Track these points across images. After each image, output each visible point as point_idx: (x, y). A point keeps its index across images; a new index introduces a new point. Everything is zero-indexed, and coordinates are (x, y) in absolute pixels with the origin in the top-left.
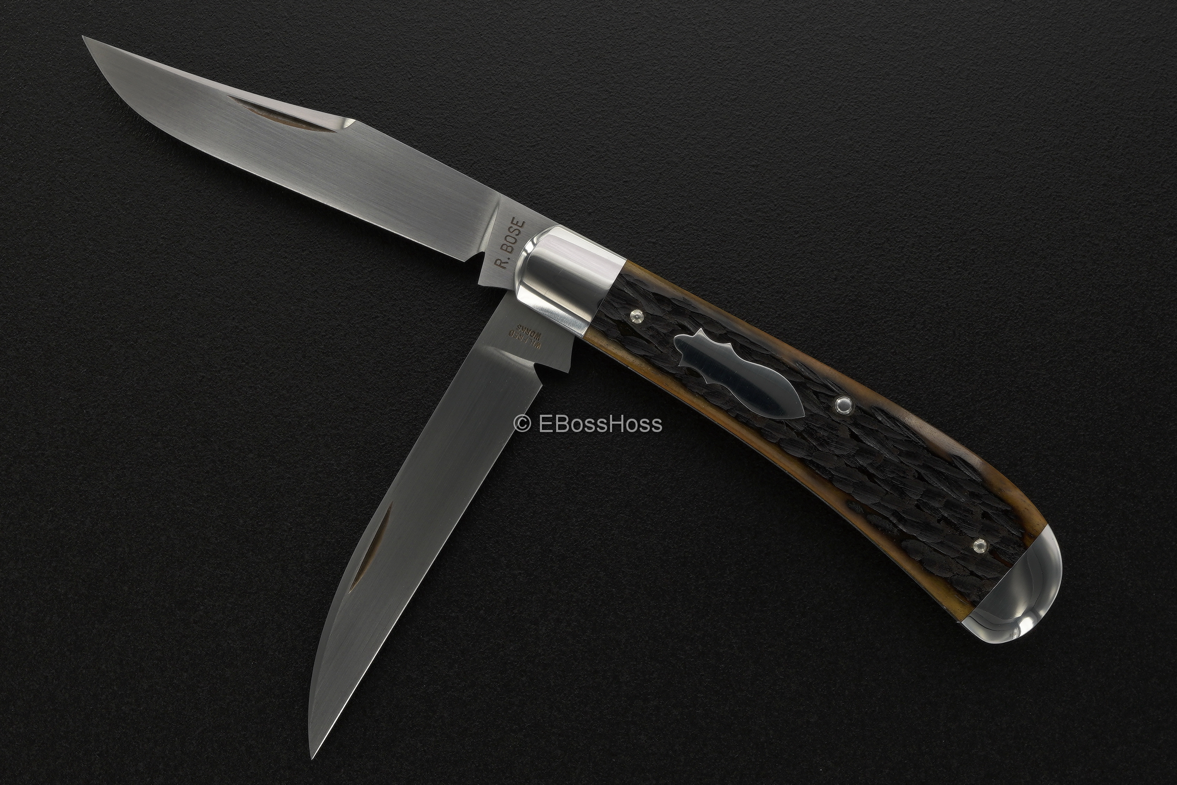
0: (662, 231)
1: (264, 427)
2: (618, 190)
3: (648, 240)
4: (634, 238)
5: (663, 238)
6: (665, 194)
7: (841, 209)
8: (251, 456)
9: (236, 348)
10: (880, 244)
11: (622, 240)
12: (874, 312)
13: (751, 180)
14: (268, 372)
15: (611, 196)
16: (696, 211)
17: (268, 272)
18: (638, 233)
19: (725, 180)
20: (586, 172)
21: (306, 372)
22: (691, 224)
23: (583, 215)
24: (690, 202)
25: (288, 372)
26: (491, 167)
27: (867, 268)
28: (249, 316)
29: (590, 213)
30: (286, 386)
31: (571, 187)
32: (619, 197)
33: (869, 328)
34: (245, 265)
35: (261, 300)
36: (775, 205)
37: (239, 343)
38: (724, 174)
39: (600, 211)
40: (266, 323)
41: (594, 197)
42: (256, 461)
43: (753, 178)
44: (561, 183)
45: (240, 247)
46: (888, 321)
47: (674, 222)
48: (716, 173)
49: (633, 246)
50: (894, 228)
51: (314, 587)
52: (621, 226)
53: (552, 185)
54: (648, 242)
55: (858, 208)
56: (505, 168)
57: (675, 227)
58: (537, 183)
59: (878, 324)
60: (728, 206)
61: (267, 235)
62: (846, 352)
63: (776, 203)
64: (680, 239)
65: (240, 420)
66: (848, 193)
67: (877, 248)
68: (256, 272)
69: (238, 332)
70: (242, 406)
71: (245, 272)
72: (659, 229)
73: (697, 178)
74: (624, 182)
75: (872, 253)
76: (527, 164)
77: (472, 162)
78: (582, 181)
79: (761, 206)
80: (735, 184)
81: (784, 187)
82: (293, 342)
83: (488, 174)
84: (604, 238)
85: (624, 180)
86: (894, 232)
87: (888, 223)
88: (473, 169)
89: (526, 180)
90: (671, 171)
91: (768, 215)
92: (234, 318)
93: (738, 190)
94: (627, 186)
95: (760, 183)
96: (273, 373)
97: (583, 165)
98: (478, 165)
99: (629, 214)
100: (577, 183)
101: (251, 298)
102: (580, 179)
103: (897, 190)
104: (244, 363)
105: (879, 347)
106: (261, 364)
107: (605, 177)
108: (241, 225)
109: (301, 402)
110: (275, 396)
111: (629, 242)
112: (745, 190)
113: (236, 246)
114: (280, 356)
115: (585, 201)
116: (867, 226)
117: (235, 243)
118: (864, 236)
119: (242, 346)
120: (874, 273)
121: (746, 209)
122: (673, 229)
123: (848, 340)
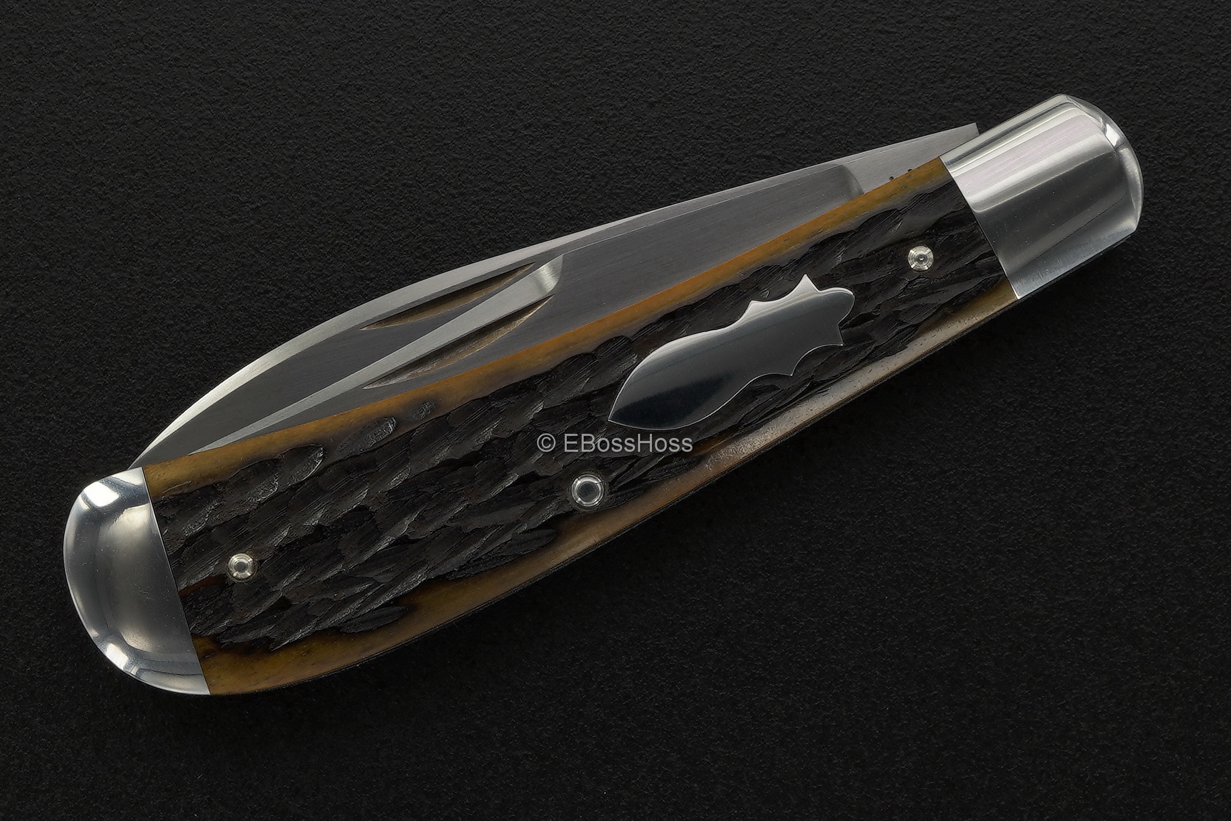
0: (782, 135)
1: (63, 491)
2: (703, 61)
3: (758, 152)
4: (732, 148)
5: (785, 149)
6: (789, 69)
7: (1107, 96)
8: (39, 543)
9: (12, 348)
10: (1177, 160)
11: (711, 152)
12: (1167, 282)
13: (943, 44)
14: (69, 391)
15: (691, 74)
16: (844, 99)
17: (69, 211)
18: (739, 140)
19: (896, 44)
20: (646, 30)
21: (138, 391)
22: (835, 124)
23: (639, 108)
24: (834, 84)
25: (107, 392)
26: (472, 20)
27: (1154, 204)
28: (35, 290)
29: (652, 105)
30: (101, 417)
31: (617, 56)
32: (705, 74)
33: (1158, 311)
34: (28, 198)
35: (57, 261)
36: (988, 90)
37: (17, 338)
38: (895, 33)
39: (670, 99)
40: (66, 303)
41: (660, 75)
42: (48, 553)
43: (947, 40)
44: (600, 48)
45: (20, 165)
46: (1192, 298)
47: (804, 120)
48: (880, 32)
49: (730, 163)
50: (1201, 131)
51: (153, 781)
52: (709, 128)
53: (584, 53)
54: (758, 156)
55: (1136, 94)
56: (499, 22)
57: (807, 129)
58: (556, 50)
59: (1174, 303)
60: (903, 90)
61: (68, 144)
62: (1117, 355)
63: (988, 85)
64: (816, 151)
65: (18, 479)
66: (1121, 68)
67: (1172, 167)
68: (48, 210)
69: (16, 318)
70: (23, 453)
71: (28, 210)
72: (777, 133)
73: (846, 40)
74: (715, 46)
75: (1162, 176)
76: (539, 14)
77: (440, 11)
78: (638, 45)
79: (961, 91)
80: (915, 50)
81: (1004, 57)
82: (115, 337)
83: (468, 34)
84: (678, 149)
85: (714, 43)
86: (1202, 137)
87: (1192, 121)
88: (441, 23)
89: (537, 43)
90: (799, 28)
91: (975, 107)
92: (8, 294)
93: (921, 62)
94: (719, 55)
95: (961, 49)
96: (77, 393)
97: (640, 17)
98: (450, 16)
99: (723, 106)
100: (628, 50)
101: (38, 256)
102: (636, 42)
103: (1209, 61)
104: (26, 376)
105: (1176, 346)
106: (56, 377)
107: (679, 38)
108: (21, 125)
109: (130, 445)
110: (83, 435)
111: (722, 155)
112: (932, 62)
113: (11, 163)
114: (91, 363)
115: (644, 82)
116: (1154, 126)
117: (10, 158)
118: (1148, 145)
119: (24, 345)
120: (1167, 212)
121: (934, 96)
122: (803, 133)
123: (1119, 333)
